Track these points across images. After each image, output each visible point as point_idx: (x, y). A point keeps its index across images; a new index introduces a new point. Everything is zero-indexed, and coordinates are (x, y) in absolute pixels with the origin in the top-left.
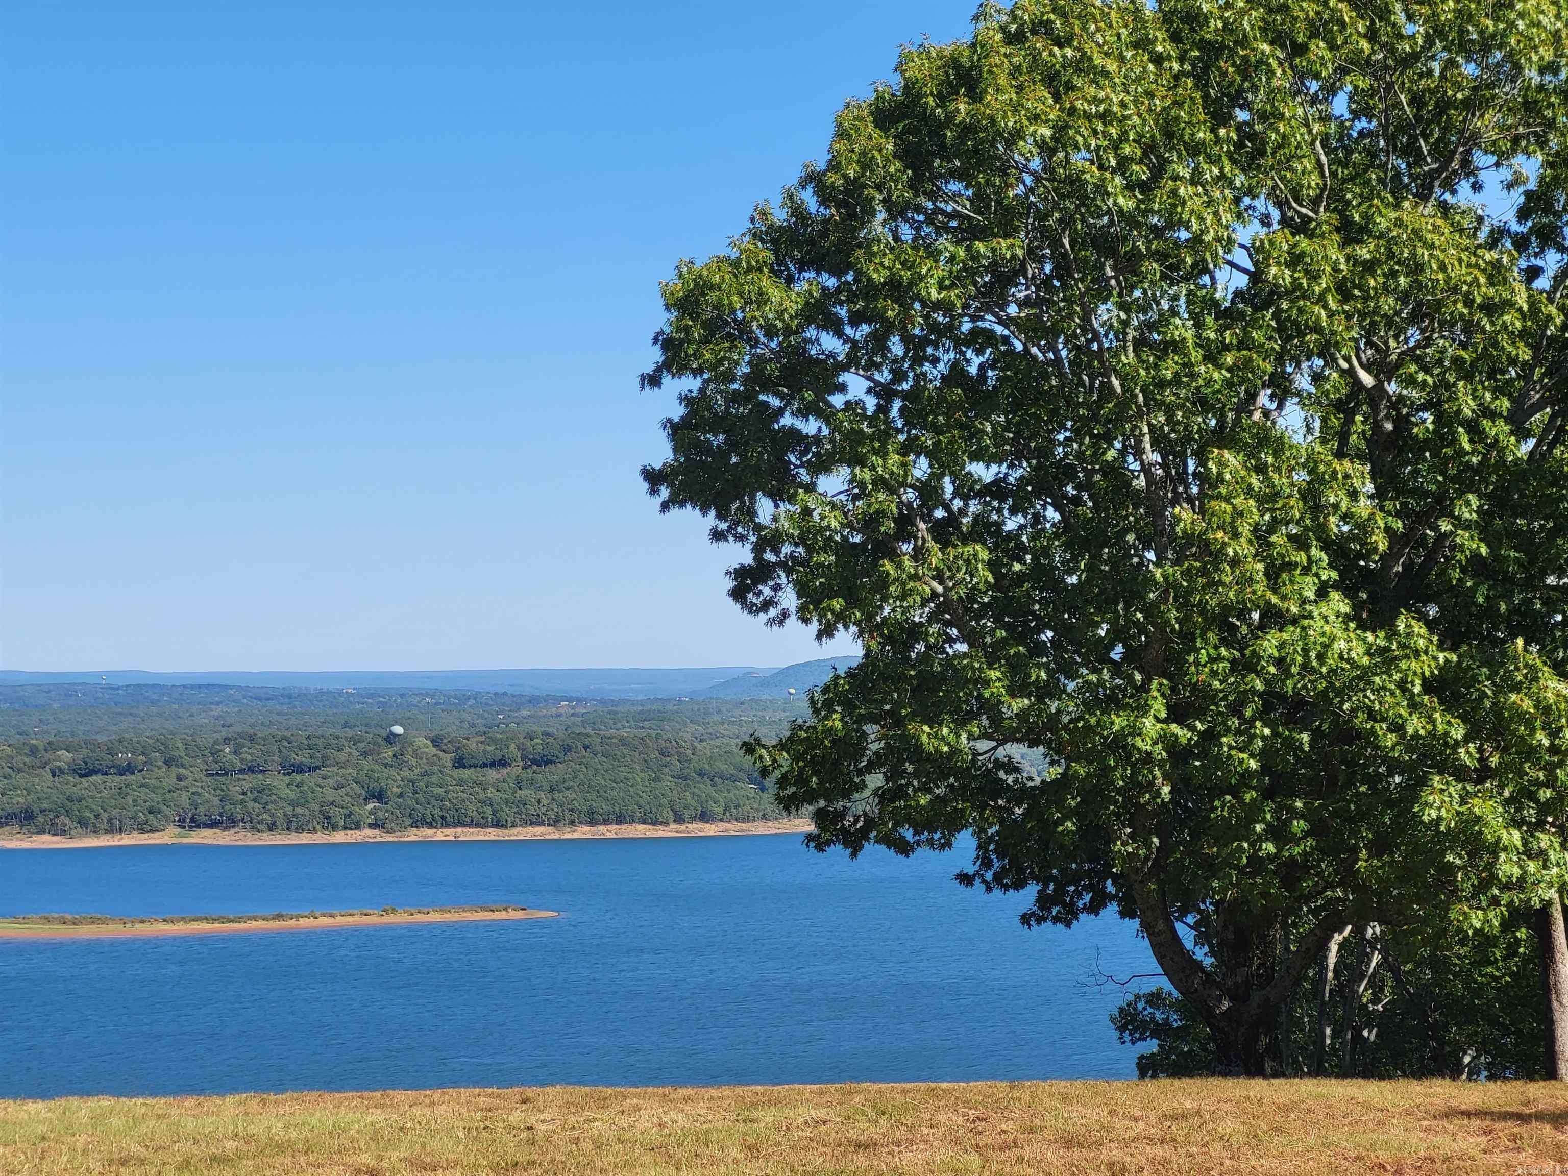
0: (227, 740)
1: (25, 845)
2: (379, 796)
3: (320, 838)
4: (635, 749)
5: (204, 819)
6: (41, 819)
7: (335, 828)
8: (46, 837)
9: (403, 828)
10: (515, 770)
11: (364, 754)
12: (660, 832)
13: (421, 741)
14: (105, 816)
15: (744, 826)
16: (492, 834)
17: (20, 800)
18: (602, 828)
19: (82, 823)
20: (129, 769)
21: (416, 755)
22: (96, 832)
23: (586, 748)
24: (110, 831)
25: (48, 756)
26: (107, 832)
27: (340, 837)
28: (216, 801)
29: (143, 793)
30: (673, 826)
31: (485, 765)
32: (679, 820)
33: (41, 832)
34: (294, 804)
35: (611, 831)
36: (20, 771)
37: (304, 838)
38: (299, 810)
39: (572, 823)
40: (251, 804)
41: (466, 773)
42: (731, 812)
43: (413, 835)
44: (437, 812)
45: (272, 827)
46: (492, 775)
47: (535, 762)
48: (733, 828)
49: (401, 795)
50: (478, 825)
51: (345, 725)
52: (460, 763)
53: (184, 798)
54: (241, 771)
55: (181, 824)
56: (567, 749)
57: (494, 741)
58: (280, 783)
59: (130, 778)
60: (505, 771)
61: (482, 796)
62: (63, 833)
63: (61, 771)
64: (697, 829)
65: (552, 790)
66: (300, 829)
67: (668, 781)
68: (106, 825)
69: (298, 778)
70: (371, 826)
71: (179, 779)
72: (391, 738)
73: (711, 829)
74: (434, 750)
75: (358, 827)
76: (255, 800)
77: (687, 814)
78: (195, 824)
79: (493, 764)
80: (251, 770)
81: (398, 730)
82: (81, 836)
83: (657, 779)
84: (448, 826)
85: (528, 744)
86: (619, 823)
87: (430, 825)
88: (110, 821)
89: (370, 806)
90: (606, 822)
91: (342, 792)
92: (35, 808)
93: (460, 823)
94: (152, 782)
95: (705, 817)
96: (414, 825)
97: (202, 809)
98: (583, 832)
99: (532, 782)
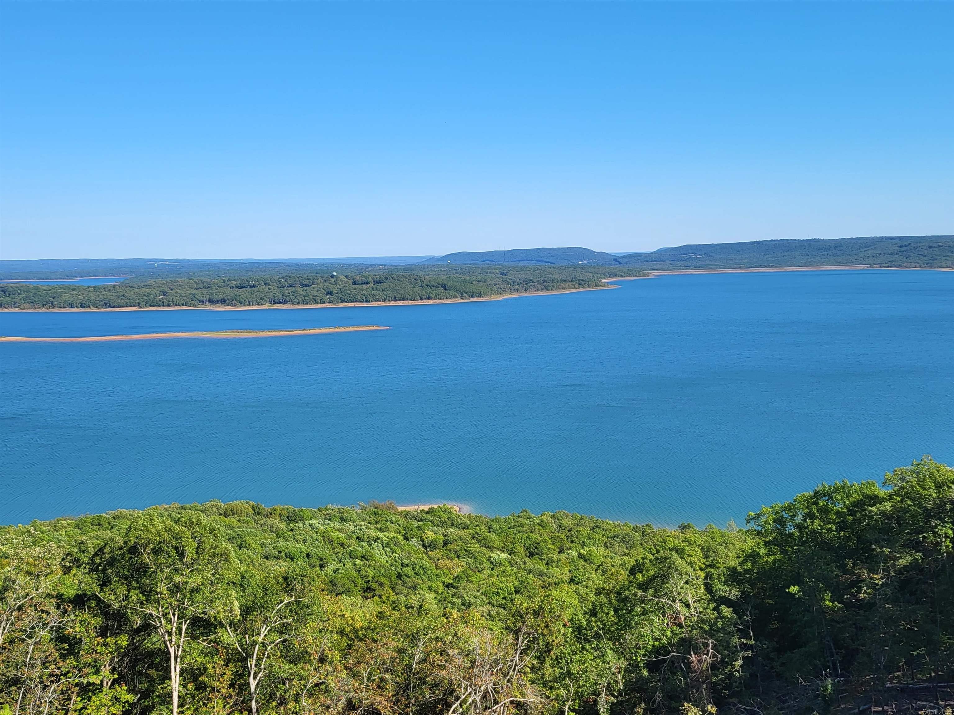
0: (283, 278)
1: (223, 310)
2: (331, 293)
3: (313, 306)
4: (407, 278)
5: (277, 301)
6: (228, 302)
7: (317, 303)
8: (230, 307)
9: (338, 302)
10: (371, 285)
11: (325, 281)
12: (416, 303)
13: (342, 277)
14: (247, 300)
15: (440, 301)
16: (365, 304)
17: (221, 296)
18: (399, 302)
19: (241, 303)
20: (254, 286)
21: (341, 281)
22: (245, 305)
23: (392, 278)
24: (249, 305)
25: (229, 283)
26: (248, 305)
27: (319, 306)
28: (281, 296)
29: (258, 294)
30: (420, 301)
31: (362, 284)
32: (421, 299)
33: (228, 305)
34: (305, 296)
35: (401, 303)
36: (220, 287)
37: (308, 307)
38: (306, 298)
39: (389, 301)
40: (291, 297)
41: (356, 286)
42: (437, 296)
43: (342, 305)
44: (349, 298)
45: (298, 303)
46: (364, 286)
47: (377, 283)
48: (438, 301)
49: (337, 293)
50: (361, 302)
51: (317, 273)
52: (354, 283)
53: (271, 295)
54: (288, 286)
55: (270, 302)
56: (387, 279)
57: (365, 277)
58: (300, 290)
59: (253, 289)
60: (368, 285)
61: (362, 293)
62: (235, 306)
63: (233, 287)
64: (427, 302)
65: (383, 291)
66: (307, 304)
67: (417, 288)
68: (248, 303)
69: (305, 288)
70: (329, 302)
71: (269, 289)
72: (332, 276)
73: (431, 302)
74: (346, 279)
75: (324, 303)
76: (293, 295)
77: (424, 297)
78: (275, 303)
79: (364, 283)
80: (291, 286)
81: (335, 274)
82: (240, 307)
83: (414, 287)
84: (352, 302)
85: (374, 277)
86: (403, 300)
87: (346, 302)
88: (249, 302)
89: (328, 297)
90: (400, 300)
91: (319, 292)
92: (226, 298)
93: (356, 301)
94: (261, 290)
95: (429, 298)
96: (342, 302)
97: (276, 298)
98: (393, 303)
99: (377, 288)
